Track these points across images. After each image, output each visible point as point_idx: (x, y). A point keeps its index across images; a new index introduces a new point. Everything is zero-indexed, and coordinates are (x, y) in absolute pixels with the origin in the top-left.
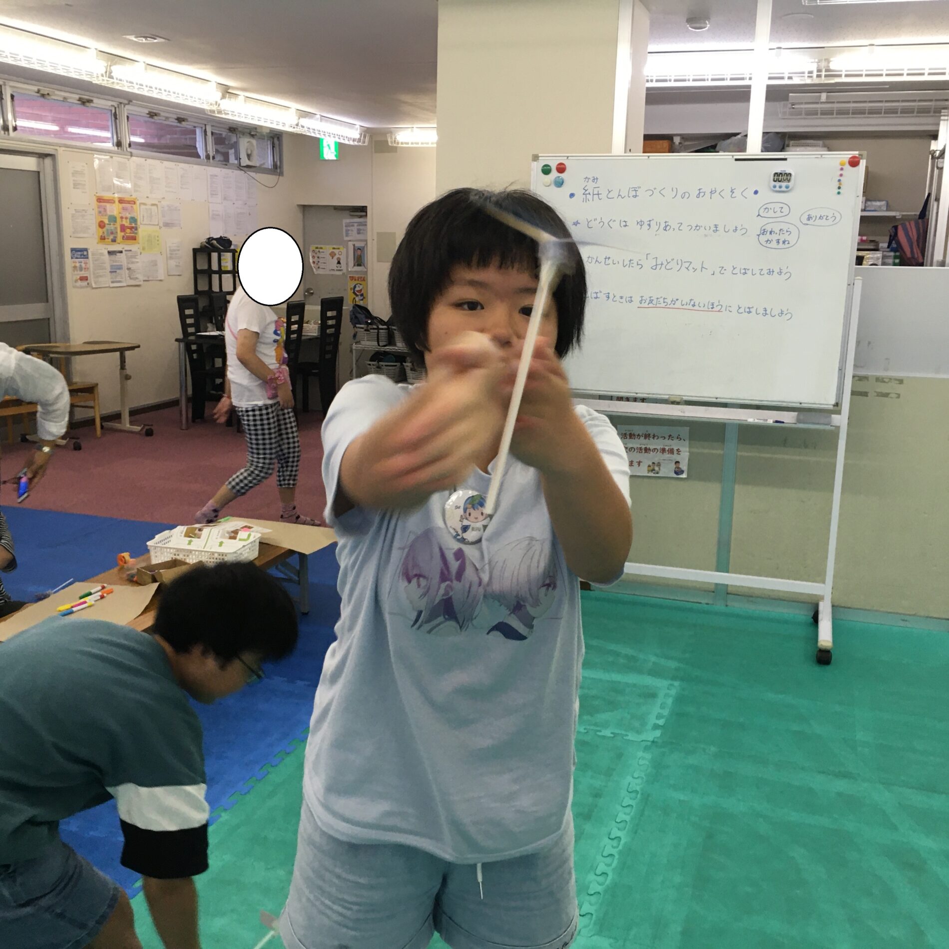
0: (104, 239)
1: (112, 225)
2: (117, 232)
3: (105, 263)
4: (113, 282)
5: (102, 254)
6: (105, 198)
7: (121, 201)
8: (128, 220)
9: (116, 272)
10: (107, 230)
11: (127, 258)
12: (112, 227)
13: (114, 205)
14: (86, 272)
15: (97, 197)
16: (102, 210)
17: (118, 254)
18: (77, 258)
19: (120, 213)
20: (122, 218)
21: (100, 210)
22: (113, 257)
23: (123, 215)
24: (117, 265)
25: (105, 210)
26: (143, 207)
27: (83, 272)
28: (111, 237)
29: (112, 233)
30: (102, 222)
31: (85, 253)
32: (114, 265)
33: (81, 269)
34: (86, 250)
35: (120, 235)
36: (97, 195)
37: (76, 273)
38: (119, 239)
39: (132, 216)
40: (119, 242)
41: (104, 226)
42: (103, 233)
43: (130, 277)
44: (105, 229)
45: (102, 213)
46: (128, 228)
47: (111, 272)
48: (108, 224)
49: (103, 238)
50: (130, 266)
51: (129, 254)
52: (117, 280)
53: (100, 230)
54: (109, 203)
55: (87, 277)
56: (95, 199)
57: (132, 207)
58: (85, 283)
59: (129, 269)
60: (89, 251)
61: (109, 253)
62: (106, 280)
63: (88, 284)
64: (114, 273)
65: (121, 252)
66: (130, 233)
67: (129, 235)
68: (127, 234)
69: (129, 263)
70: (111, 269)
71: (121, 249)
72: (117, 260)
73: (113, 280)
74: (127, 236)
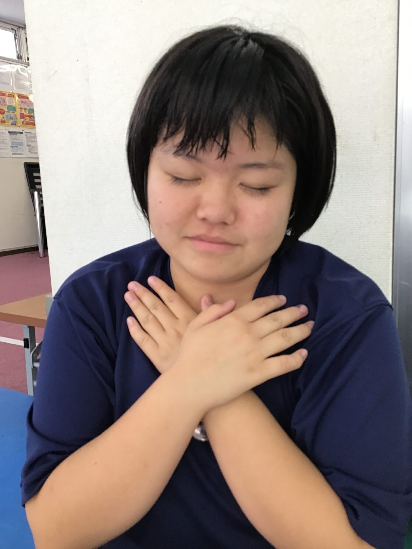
0: (5, 122)
1: (11, 113)
2: (17, 119)
3: (6, 140)
4: (13, 154)
5: (3, 133)
6: (3, 93)
7: (20, 96)
8: (27, 111)
9: (17, 147)
10: (7, 116)
11: (26, 138)
12: (12, 115)
13: (14, 98)
16: (2, 101)
17: (18, 134)
19: (19, 105)
20: (21, 108)
22: (14, 136)
23: (22, 107)
24: (18, 142)
25: (4, 101)
28: (11, 121)
29: (12, 118)
30: (2, 109)
32: (14, 142)
35: (20, 120)
38: (19, 123)
39: (30, 108)
40: (19, 126)
41: (4, 113)
42: (4, 117)
43: (30, 152)
44: (4, 115)
45: (2, 103)
46: (27, 116)
47: (11, 146)
48: (7, 112)
49: (3, 122)
50: (29, 143)
51: (29, 135)
52: (18, 152)
53: (1, 116)
54: (8, 96)
59: (28, 145)
61: (9, 132)
62: (7, 152)
64: (15, 148)
65: (22, 133)
66: (30, 120)
67: (28, 121)
68: (26, 121)
69: (29, 141)
70: (12, 144)
71: (21, 131)
72: (18, 138)
73: (13, 153)
74: (26, 122)
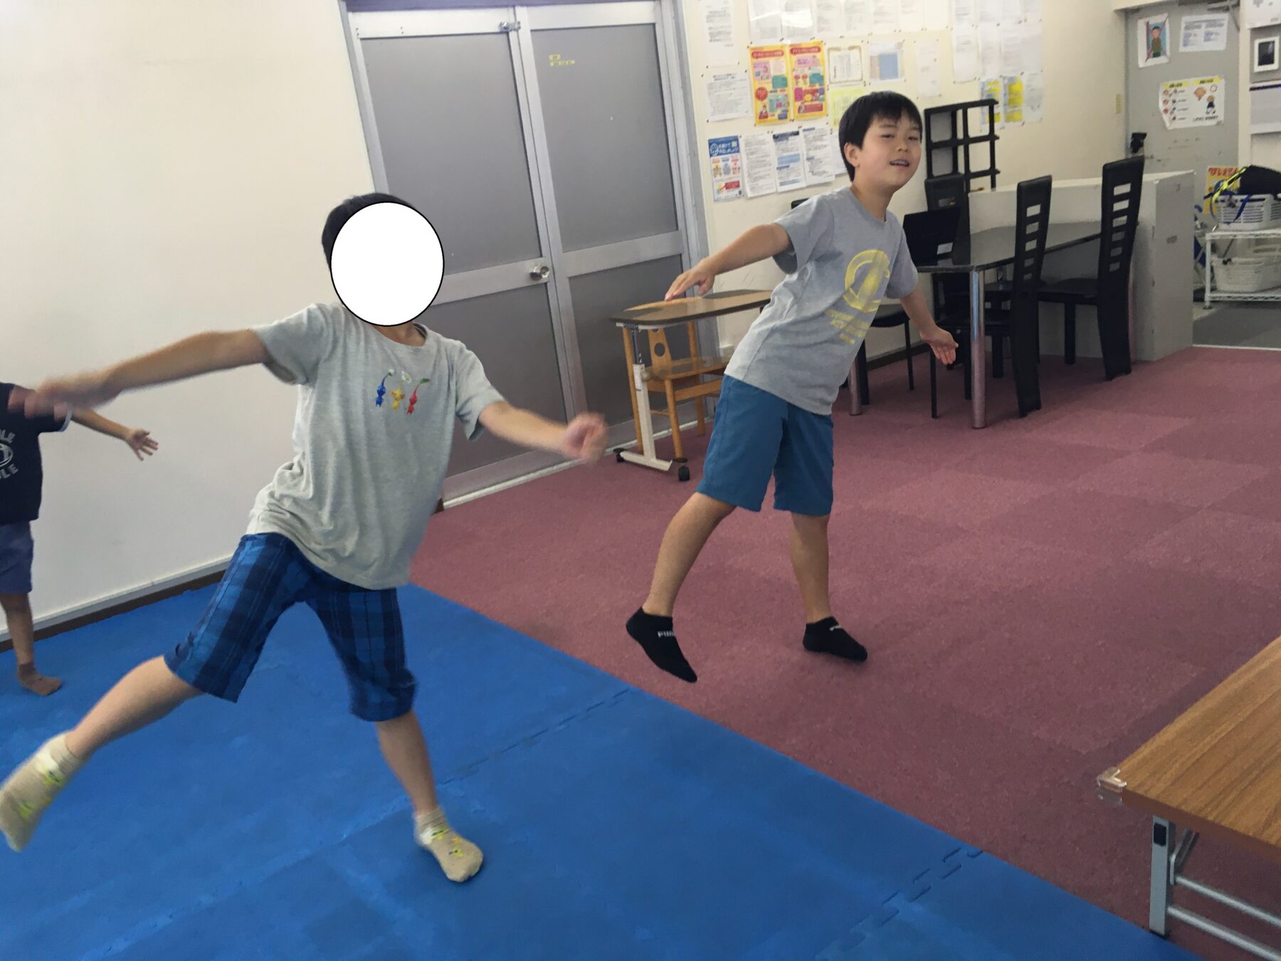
0: (766, 117)
1: (779, 93)
2: (788, 103)
3: (766, 156)
4: (782, 184)
5: (763, 142)
6: (765, 50)
7: (795, 50)
8: (808, 80)
10: (771, 101)
11: (806, 142)
12: (780, 95)
13: (782, 58)
14: (737, 175)
15: (752, 49)
16: (761, 69)
17: (790, 138)
18: (719, 154)
19: (793, 70)
20: (797, 77)
21: (757, 70)
22: (783, 144)
23: (798, 73)
24: (790, 156)
25: (766, 69)
26: (833, 54)
27: (731, 175)
28: (779, 111)
29: (779, 105)
30: (761, 89)
31: (734, 144)
32: (785, 157)
33: (727, 171)
34: (736, 139)
35: (793, 106)
36: (753, 46)
37: (718, 177)
38: (792, 113)
39: (814, 70)
40: (792, 118)
41: (765, 97)
42: (765, 106)
43: (813, 172)
44: (766, 101)
45: (762, 74)
46: (807, 92)
47: (779, 168)
48: (771, 92)
49: (763, 117)
50: (812, 153)
51: (811, 135)
52: (791, 178)
53: (760, 104)
54: (774, 56)
55: (738, 182)
56: (748, 54)
57: (814, 57)
58: (735, 192)
59: (808, 159)
60: (740, 140)
61: (776, 138)
62: (771, 182)
63: (740, 193)
64: (786, 169)
65: (797, 133)
66: (812, 100)
67: (810, 103)
68: (806, 104)
69: (810, 150)
70: (779, 163)
71: (795, 129)
72: (790, 147)
73: (783, 181)
74: (805, 106)
